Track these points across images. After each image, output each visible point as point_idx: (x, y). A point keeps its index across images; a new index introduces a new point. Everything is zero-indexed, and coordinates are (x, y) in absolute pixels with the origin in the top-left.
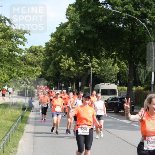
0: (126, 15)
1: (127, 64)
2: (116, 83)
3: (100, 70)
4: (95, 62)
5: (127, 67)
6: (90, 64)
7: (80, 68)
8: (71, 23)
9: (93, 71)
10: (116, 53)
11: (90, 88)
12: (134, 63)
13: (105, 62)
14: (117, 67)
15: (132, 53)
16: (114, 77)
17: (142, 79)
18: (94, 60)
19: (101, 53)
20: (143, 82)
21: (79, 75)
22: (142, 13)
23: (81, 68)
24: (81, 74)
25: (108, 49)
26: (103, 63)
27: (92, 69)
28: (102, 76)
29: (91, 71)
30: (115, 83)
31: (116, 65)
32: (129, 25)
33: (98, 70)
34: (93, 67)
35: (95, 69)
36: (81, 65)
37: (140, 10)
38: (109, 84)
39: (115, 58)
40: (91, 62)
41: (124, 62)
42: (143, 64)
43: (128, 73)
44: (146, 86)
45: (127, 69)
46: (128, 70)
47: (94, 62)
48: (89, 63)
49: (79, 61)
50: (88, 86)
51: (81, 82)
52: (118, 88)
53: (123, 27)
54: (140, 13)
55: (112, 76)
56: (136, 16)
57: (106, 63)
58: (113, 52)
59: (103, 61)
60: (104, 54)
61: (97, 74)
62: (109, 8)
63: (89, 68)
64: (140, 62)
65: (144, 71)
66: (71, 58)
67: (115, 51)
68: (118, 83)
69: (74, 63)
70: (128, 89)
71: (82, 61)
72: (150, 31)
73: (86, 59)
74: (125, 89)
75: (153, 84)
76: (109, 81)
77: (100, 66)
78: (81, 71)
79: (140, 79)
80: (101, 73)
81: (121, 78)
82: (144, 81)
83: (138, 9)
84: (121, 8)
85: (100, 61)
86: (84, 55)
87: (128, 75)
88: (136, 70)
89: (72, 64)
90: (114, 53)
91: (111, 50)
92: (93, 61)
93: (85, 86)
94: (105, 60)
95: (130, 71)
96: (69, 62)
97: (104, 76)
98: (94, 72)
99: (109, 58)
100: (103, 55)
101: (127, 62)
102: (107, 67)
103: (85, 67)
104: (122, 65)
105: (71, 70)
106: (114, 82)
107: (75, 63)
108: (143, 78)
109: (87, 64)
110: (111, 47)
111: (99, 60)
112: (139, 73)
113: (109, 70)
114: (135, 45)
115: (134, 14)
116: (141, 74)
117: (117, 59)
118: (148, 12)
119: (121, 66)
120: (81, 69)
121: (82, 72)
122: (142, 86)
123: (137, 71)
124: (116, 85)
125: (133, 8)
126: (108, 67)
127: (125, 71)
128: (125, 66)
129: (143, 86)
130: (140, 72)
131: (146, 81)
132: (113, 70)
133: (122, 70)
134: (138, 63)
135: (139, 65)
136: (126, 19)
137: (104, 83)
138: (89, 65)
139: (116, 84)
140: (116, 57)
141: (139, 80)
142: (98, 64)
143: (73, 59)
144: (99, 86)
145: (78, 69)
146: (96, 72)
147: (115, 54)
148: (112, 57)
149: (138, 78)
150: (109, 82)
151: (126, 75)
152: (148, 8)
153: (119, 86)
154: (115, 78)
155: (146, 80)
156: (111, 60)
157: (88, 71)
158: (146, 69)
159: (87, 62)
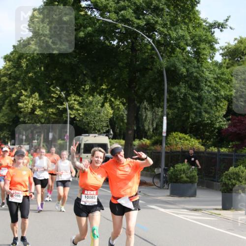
5: (125, 109)
7: (50, 110)
10: (107, 86)
15: (132, 86)
16: (105, 124)
17: (149, 127)
18: (73, 97)
19: (83, 87)
20: (150, 131)
21: (49, 121)
30: (105, 134)
32: (127, 42)
33: (79, 114)
34: (71, 108)
36: (52, 106)
43: (127, 118)
44: (154, 138)
46: (126, 112)
47: (73, 102)
49: (49, 99)
52: (110, 142)
53: (118, 46)
59: (87, 98)
60: (87, 87)
61: (78, 119)
63: (65, 110)
67: (105, 83)
68: (111, 134)
71: (54, 99)
73: (60, 96)
74: (122, 143)
75: (164, 134)
79: (146, 128)
80: (83, 118)
81: (116, 126)
86: (57, 90)
87: (126, 121)
89: (38, 104)
90: (104, 87)
91: (99, 82)
94: (91, 99)
99: (96, 94)
100: (87, 90)
102: (93, 108)
109: (62, 104)
111: (81, 98)
112: (144, 118)
113: (96, 114)
116: (148, 119)
118: (157, 22)
120: (52, 112)
121: (53, 116)
122: (149, 138)
124: (107, 137)
125: (133, 14)
126: (96, 108)
128: (122, 107)
130: (146, 116)
131: (155, 131)
138: (65, 106)
141: (144, 129)
144: (80, 138)
145: (47, 112)
149: (143, 126)
151: (123, 122)
153: (112, 139)
156: (100, 98)
157: (64, 115)
158: (154, 112)
159: (62, 100)
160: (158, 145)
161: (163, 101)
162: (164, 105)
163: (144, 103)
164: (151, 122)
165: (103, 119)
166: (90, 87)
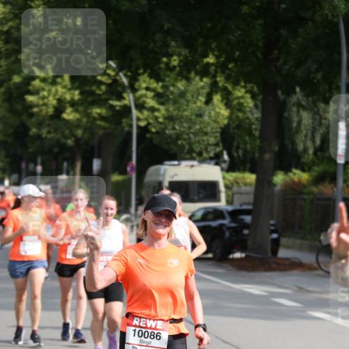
1: (254, 97)
2: (217, 159)
3: (165, 118)
4: (147, 89)
5: (256, 106)
6: (129, 99)
7: (96, 111)
9: (138, 119)
10: (217, 57)
11: (130, 180)
12: (279, 93)
13: (179, 89)
14: (222, 106)
16: (212, 140)
17: (305, 144)
18: (144, 81)
19: (165, 59)
20: (309, 154)
21: (93, 134)
23: (98, 111)
24: (101, 132)
26: (172, 93)
27: (135, 113)
28: (170, 136)
29: (132, 120)
30: (214, 162)
31: (217, 98)
33: (157, 118)
34: (140, 106)
35: (146, 113)
36: (99, 102)
38: (195, 163)
39: (214, 76)
40: (134, 90)
41: (243, 90)
42: (307, 96)
43: (259, 127)
44: (317, 170)
45: (254, 111)
46: (258, 115)
47: (144, 92)
48: (125, 95)
49: (92, 86)
50: (124, 172)
51: (99, 157)
52: (224, 178)
55: (205, 138)
57: (182, 94)
58: (207, 56)
59: (173, 85)
60: (175, 61)
61: (153, 130)
63: (126, 111)
64: (298, 89)
65: (314, 119)
66: (66, 77)
67: (213, 50)
68: (225, 161)
69: (76, 95)
70: (258, 180)
71: (103, 88)
73: (115, 81)
74: (248, 181)
76: (194, 155)
77: (162, 104)
78: (99, 123)
79: (300, 147)
80: (166, 128)
81: (235, 144)
82: (311, 152)
85: (163, 87)
86: (108, 67)
87: (257, 134)
88: (286, 114)
89: (68, 97)
90: (211, 59)
91: (200, 50)
92: (140, 86)
93: (113, 172)
94: (181, 85)
95: (263, 120)
96: (57, 91)
97: (178, 137)
98: (142, 124)
99: (192, 75)
100: (175, 67)
101: (255, 89)
102: (187, 106)
103: (112, 107)
104: (239, 98)
105: (64, 120)
106: (211, 159)
107: (77, 92)
108: (309, 144)
109: (120, 97)
110: (201, 40)
111: (160, 84)
112: (295, 125)
113: (193, 117)
114: (282, 31)
116: (303, 127)
117: (221, 80)
119: (235, 102)
120: (99, 114)
121: (102, 123)
122: (306, 168)
123: (289, 120)
124: (217, 168)
126: (193, 106)
127: (248, 118)
128: (249, 102)
129: (309, 170)
130: (299, 122)
131: (319, 154)
132: (206, 118)
133: (238, 117)
134: (290, 92)
135: (294, 99)
137: (176, 163)
138: (126, 102)
139: (217, 164)
140: (216, 72)
141: (295, 150)
142: (158, 96)
144: (159, 170)
145: (88, 115)
146: (149, 124)
147: (213, 64)
148: (204, 72)
149: (293, 143)
150: (192, 159)
151: (250, 134)
153: (228, 171)
154: (217, 145)
155: (320, 149)
156: (202, 83)
157: (124, 120)
158: (317, 113)
159: (119, 89)
160: (326, 184)
163: (295, 93)
164: (310, 134)
165: (209, 129)
166: (180, 61)
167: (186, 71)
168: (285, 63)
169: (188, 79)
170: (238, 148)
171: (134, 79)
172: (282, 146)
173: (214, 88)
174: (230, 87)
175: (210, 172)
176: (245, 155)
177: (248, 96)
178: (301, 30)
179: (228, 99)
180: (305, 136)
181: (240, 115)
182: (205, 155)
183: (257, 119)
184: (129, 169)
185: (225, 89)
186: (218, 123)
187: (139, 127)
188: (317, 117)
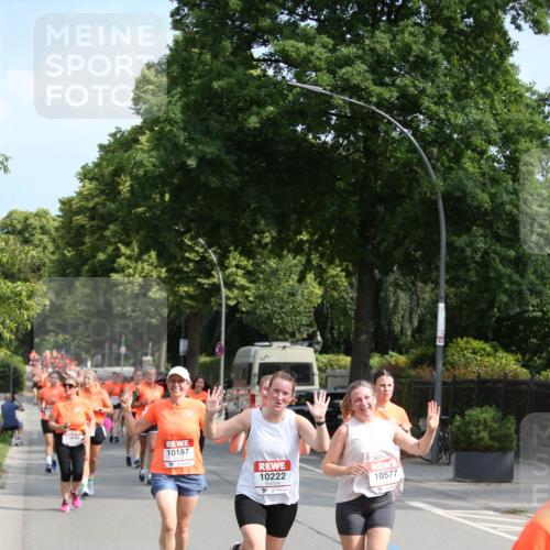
0: (345, 101)
1: (348, 275)
2: (310, 341)
3: (256, 298)
4: (237, 266)
5: (351, 285)
6: (218, 277)
7: (183, 289)
8: (152, 130)
9: (228, 298)
10: (311, 234)
11: (218, 362)
12: (376, 271)
13: (270, 267)
14: (315, 284)
15: (368, 234)
16: (305, 321)
17: (403, 325)
18: (235, 258)
19: (256, 236)
20: (406, 336)
21: (180, 313)
22: (403, 95)
23: (186, 289)
24: (188, 311)
25: (281, 222)
26: (263, 271)
27: (224, 291)
28: (261, 316)
29: (221, 299)
30: (307, 343)
31: (310, 277)
32: (356, 135)
33: (247, 297)
34: (230, 285)
35: (236, 292)
36: (187, 280)
37: (393, 84)
38: (287, 344)
39: (309, 255)
40: (224, 268)
41: (338, 269)
42: (404, 275)
43: (355, 307)
44: (415, 352)
45: (349, 290)
46: (353, 294)
47: (234, 269)
48: (213, 273)
49: (179, 262)
50: (211, 353)
51: (185, 338)
52: (317, 360)
53: (336, 145)
54: (396, 94)
55: (298, 318)
56: (379, 105)
57: (274, 272)
58: (300, 233)
59: (265, 262)
60: (267, 239)
61: (244, 309)
62: (288, 78)
63: (215, 289)
64: (395, 269)
65: (411, 299)
66: (153, 254)
67: (306, 228)
68: (318, 343)
69: (163, 272)
70: (352, 361)
71: (191, 265)
72: (429, 159)
73: (204, 258)
74: (343, 363)
75: (440, 343)
76: (287, 336)
77: (252, 282)
78: (185, 301)
79: (397, 329)
80: (257, 307)
81: (329, 325)
82: (409, 333)
83: (387, 80)
84: (326, 78)
85: (252, 265)
86: (197, 244)
87: (352, 313)
88: (382, 294)
89: (155, 275)
90: (304, 237)
91: (292, 227)
92: (229, 263)
93: (201, 353)
94: (272, 263)
95: (359, 300)
96: (143, 269)
97: (269, 318)
98: (232, 303)
99: (285, 253)
100: (267, 244)
101: (350, 268)
102: (279, 284)
103: (200, 284)
104: (333, 276)
106: (304, 340)
107: (164, 270)
108: (407, 325)
109: (209, 275)
110: (294, 216)
111: (251, 261)
112: (392, 304)
113: (285, 297)
114: (379, 208)
115: (374, 99)
116: (400, 308)
117: (315, 259)
118: (423, 92)
119: (329, 281)
120: (187, 293)
121: (189, 302)
122: (404, 350)
123: (386, 300)
124: (311, 350)
125: (368, 75)
126: (285, 284)
127: (342, 297)
128: (344, 282)
129: (407, 352)
130: (396, 302)
131: (417, 335)
132: (299, 297)
133: (333, 296)
134: (387, 271)
135: (391, 278)
136: (346, 116)
137: (267, 344)
138: (215, 280)
139: (310, 345)
140: (310, 250)
141: (391, 331)
142: (248, 274)
143: (159, 256)
144: (249, 351)
145: (175, 294)
146: (239, 303)
147: (307, 241)
148: (298, 249)
149: (390, 324)
150: (286, 340)
151: (345, 312)
152: (425, 76)
153: (321, 352)
154: (310, 325)
155: (418, 330)
156: (293, 261)
157: (213, 299)
158: (415, 293)
159: (208, 266)
160: (424, 366)
161: (437, 268)
162: (438, 276)
163: (393, 271)
164: (407, 315)
165: (301, 309)
166: (273, 238)
167: (278, 249)
168: (382, 241)
169: (281, 257)
170: (332, 328)
171: (223, 257)
172: (378, 327)
173: (308, 266)
174: (324, 265)
175: (303, 354)
176: (339, 337)
177: (344, 274)
178: (399, 209)
179: (322, 277)
180: (403, 317)
181: (335, 294)
182: (297, 336)
183: (352, 298)
184: (217, 350)
185: (320, 266)
186: (311, 302)
187: (228, 306)
188: (415, 297)
